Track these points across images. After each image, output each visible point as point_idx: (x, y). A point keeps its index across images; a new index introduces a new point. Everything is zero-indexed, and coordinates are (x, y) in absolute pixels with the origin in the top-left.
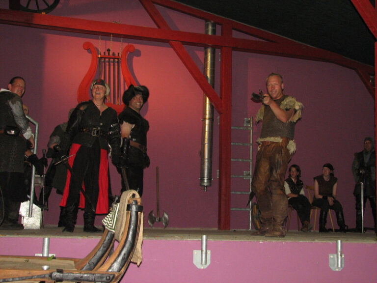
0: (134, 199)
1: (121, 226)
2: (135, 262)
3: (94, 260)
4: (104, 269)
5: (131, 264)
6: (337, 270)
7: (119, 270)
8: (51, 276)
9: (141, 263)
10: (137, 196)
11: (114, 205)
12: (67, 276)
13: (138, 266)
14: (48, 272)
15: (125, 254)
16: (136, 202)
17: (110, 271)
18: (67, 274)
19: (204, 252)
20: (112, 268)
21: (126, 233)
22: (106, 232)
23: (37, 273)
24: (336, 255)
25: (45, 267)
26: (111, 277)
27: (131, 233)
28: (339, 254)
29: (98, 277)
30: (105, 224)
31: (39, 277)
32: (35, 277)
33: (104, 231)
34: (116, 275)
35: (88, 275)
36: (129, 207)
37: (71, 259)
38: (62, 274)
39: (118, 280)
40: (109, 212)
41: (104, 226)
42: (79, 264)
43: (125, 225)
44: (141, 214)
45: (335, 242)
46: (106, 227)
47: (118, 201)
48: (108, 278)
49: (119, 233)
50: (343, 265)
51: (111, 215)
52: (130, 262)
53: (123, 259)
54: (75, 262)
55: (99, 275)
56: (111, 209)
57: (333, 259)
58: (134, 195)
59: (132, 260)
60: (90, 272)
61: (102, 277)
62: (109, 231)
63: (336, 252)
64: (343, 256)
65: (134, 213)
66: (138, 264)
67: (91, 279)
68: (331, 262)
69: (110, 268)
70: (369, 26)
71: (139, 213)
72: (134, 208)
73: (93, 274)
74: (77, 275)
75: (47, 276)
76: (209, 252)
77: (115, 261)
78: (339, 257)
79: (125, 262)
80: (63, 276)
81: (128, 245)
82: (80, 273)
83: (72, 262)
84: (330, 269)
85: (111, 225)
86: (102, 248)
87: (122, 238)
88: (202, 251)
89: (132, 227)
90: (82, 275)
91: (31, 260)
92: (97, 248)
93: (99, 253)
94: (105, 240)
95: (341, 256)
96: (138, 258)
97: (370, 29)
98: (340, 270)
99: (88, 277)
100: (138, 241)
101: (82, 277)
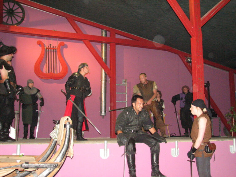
0: (68, 121)
1: (61, 136)
2: (69, 156)
3: (46, 156)
4: (52, 160)
5: (67, 157)
6: (175, 156)
7: (61, 161)
8: (21, 166)
9: (73, 156)
10: (70, 119)
11: (56, 125)
12: (31, 165)
13: (72, 159)
14: (20, 164)
15: (63, 152)
16: (69, 123)
17: (55, 162)
18: (31, 164)
19: (106, 150)
20: (57, 160)
21: (64, 140)
22: (52, 140)
23: (13, 164)
24: (175, 149)
25: (18, 161)
26: (56, 165)
27: (67, 140)
28: (176, 148)
29: (49, 165)
30: (51, 136)
31: (15, 166)
32: (13, 167)
33: (51, 140)
34: (59, 164)
35: (43, 165)
36: (65, 126)
37: (33, 156)
38: (28, 165)
39: (60, 167)
40: (54, 129)
41: (51, 137)
42: (37, 159)
43: (63, 136)
44: (72, 130)
45: (174, 142)
46: (52, 138)
47: (59, 123)
48: (54, 166)
49: (60, 141)
50: (179, 154)
51: (55, 131)
52: (67, 156)
53: (62, 155)
54: (35, 158)
55: (50, 164)
56: (55, 128)
57: (174, 151)
58: (68, 119)
59: (68, 156)
60: (44, 163)
61: (51, 166)
62: (54, 140)
63: (175, 147)
64: (178, 149)
65: (68, 129)
66: (71, 157)
67: (45, 167)
68: (172, 152)
69: (55, 160)
70: (187, 30)
71: (71, 129)
72: (68, 126)
73: (46, 164)
74: (37, 164)
75: (19, 166)
76: (108, 150)
77: (58, 156)
78: (177, 150)
79: (64, 156)
80: (29, 165)
81: (65, 147)
82: (39, 163)
83: (34, 158)
84: (172, 156)
85: (55, 136)
86: (50, 149)
87: (61, 143)
88: (104, 149)
89: (67, 136)
90: (39, 165)
91: (10, 157)
92: (47, 149)
93: (49, 152)
94: (51, 145)
95: (177, 149)
96: (71, 154)
97: (188, 31)
98: (177, 156)
99: (43, 166)
100: (71, 145)
101: (39, 166)
